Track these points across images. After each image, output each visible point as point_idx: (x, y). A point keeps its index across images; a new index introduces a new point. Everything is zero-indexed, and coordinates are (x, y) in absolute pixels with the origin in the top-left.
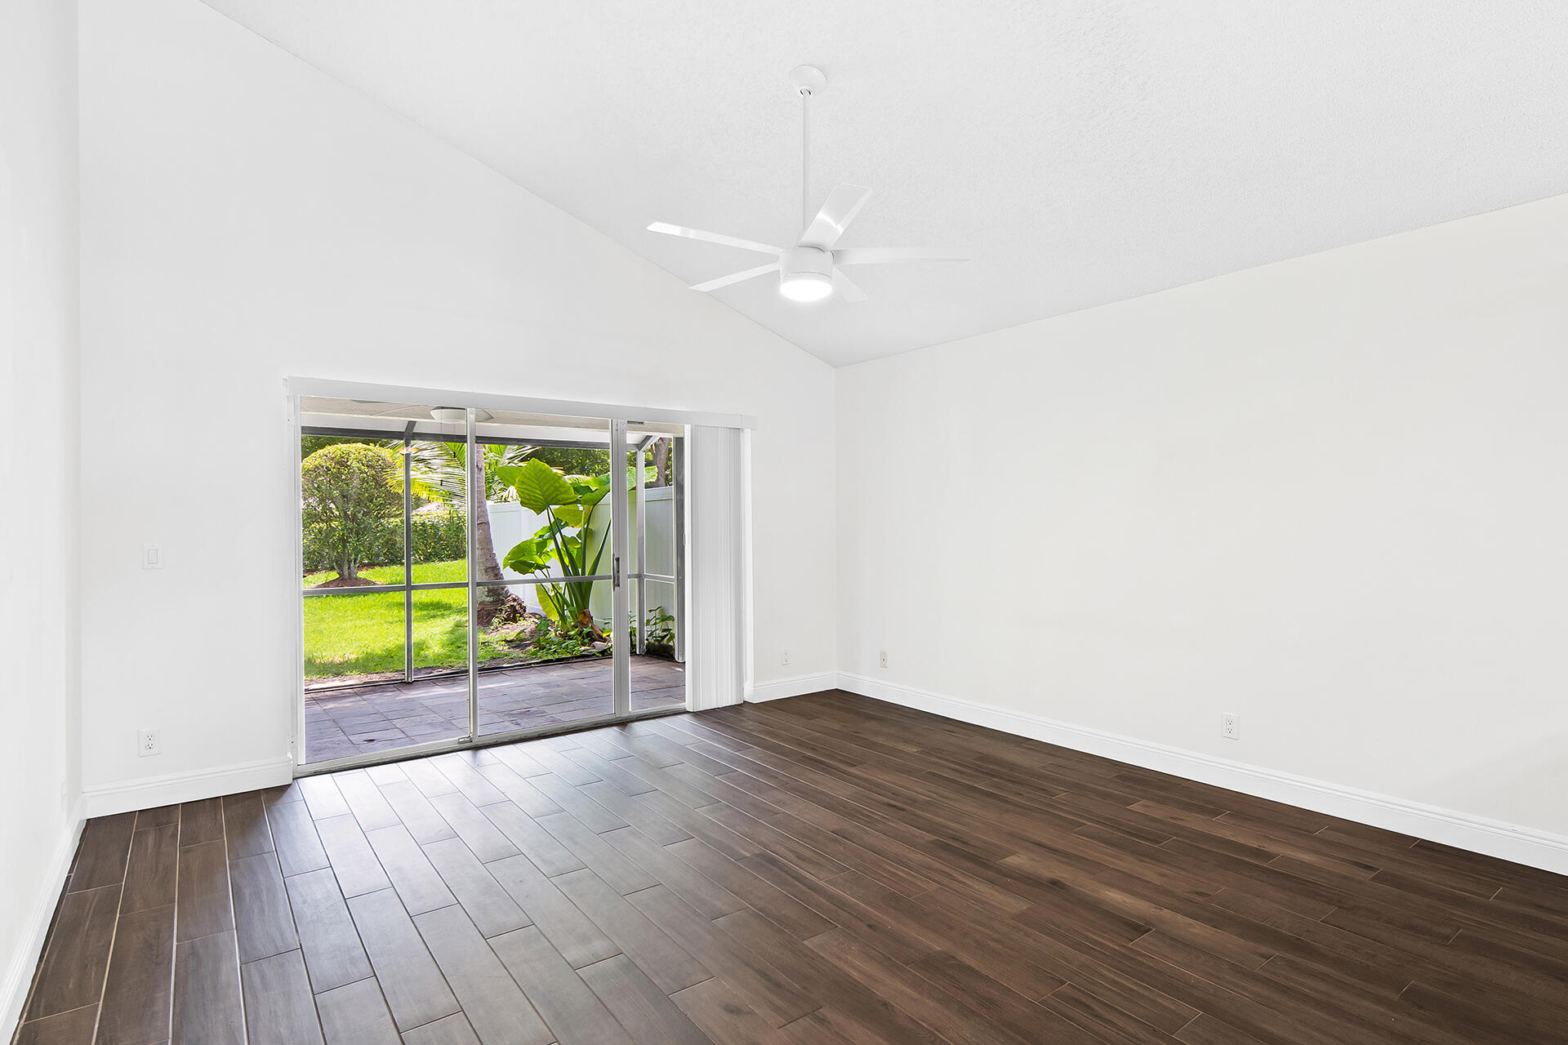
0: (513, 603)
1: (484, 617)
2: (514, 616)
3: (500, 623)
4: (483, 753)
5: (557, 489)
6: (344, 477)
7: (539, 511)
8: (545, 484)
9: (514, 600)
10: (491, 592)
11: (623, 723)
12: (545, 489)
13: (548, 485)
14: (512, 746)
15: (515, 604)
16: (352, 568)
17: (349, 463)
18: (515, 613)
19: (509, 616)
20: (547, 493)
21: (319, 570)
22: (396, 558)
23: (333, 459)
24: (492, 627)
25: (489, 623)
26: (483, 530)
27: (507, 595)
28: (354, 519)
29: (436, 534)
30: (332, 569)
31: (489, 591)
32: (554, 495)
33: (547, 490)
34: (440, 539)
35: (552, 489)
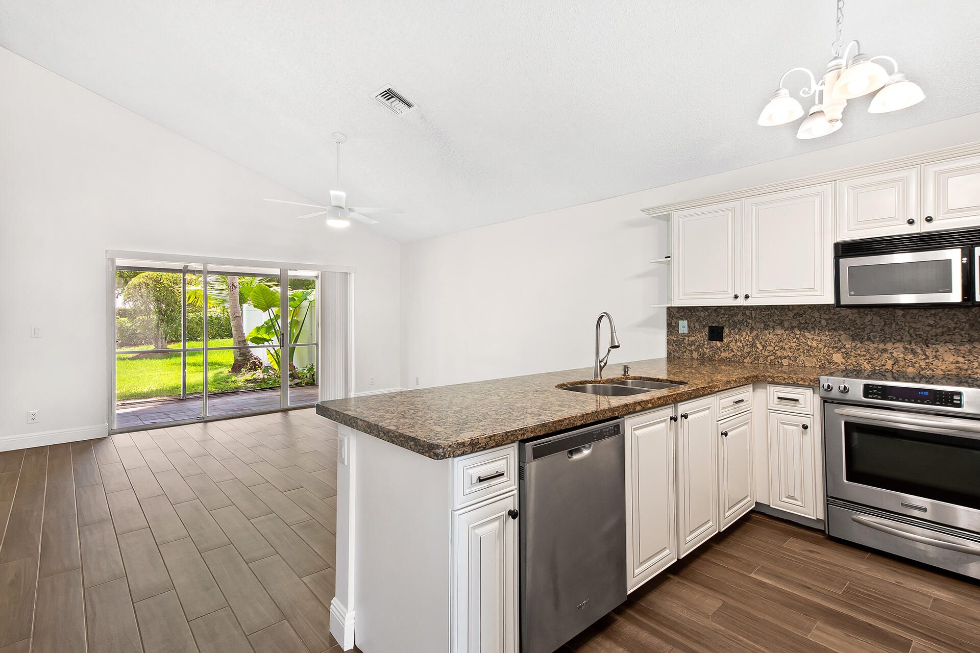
0: (254, 360)
1: (236, 368)
2: (255, 367)
3: (246, 371)
4: (209, 424)
5: (273, 299)
6: (158, 289)
7: (265, 310)
8: (267, 296)
9: (255, 359)
10: (242, 354)
11: (285, 411)
12: (266, 299)
13: (268, 297)
14: (224, 421)
15: (256, 361)
16: (164, 343)
17: (161, 281)
18: (256, 365)
19: (251, 367)
20: (268, 301)
21: (143, 344)
22: (193, 337)
23: (151, 279)
24: (241, 373)
25: (240, 371)
26: (237, 320)
27: (251, 356)
28: (166, 313)
29: (219, 323)
30: (151, 343)
31: (240, 354)
32: (272, 302)
33: (268, 299)
34: (222, 325)
35: (271, 299)
